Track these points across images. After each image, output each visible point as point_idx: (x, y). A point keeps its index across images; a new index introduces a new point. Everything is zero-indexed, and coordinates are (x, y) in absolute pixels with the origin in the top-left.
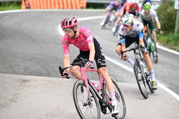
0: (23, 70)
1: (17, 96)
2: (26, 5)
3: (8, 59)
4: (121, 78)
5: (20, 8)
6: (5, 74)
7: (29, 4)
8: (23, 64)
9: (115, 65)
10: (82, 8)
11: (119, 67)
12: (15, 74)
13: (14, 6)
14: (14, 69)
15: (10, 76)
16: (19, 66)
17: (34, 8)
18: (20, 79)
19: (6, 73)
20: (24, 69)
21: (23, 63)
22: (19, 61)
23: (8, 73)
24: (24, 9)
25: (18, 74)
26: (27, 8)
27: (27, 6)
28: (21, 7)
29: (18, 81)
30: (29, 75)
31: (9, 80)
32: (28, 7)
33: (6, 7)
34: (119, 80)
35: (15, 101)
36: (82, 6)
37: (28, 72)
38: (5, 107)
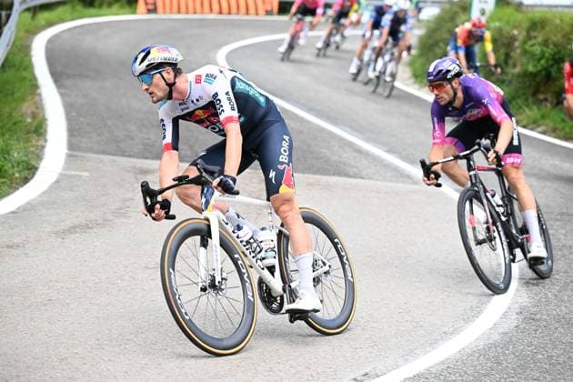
0: (141, 147)
1: (128, 204)
2: (146, 4)
3: (109, 123)
4: (355, 170)
5: (134, 12)
6: (102, 156)
7: (155, 4)
8: (141, 135)
9: (341, 140)
10: (268, 13)
11: (350, 145)
12: (123, 155)
13: (122, 7)
14: (122, 145)
15: (114, 161)
16: (133, 139)
17: (164, 13)
18: (134, 167)
19: (104, 153)
20: (143, 145)
21: (141, 132)
22: (133, 128)
23: (108, 154)
24: (142, 14)
25: (129, 156)
26: (149, 11)
27: (151, 7)
28: (135, 9)
29: (129, 171)
30: (153, 158)
31: (110, 168)
32: (153, 10)
33: (105, 10)
34: (351, 173)
35: (124, 215)
36: (269, 8)
37: (151, 152)
38: (102, 226)
